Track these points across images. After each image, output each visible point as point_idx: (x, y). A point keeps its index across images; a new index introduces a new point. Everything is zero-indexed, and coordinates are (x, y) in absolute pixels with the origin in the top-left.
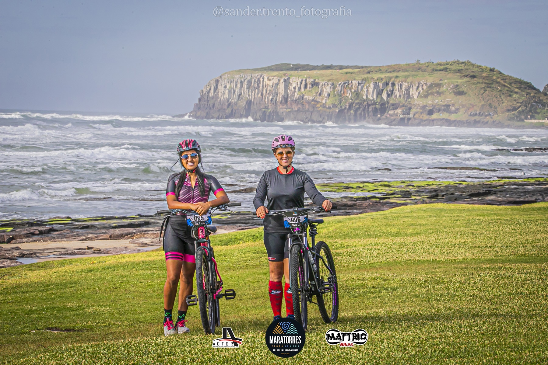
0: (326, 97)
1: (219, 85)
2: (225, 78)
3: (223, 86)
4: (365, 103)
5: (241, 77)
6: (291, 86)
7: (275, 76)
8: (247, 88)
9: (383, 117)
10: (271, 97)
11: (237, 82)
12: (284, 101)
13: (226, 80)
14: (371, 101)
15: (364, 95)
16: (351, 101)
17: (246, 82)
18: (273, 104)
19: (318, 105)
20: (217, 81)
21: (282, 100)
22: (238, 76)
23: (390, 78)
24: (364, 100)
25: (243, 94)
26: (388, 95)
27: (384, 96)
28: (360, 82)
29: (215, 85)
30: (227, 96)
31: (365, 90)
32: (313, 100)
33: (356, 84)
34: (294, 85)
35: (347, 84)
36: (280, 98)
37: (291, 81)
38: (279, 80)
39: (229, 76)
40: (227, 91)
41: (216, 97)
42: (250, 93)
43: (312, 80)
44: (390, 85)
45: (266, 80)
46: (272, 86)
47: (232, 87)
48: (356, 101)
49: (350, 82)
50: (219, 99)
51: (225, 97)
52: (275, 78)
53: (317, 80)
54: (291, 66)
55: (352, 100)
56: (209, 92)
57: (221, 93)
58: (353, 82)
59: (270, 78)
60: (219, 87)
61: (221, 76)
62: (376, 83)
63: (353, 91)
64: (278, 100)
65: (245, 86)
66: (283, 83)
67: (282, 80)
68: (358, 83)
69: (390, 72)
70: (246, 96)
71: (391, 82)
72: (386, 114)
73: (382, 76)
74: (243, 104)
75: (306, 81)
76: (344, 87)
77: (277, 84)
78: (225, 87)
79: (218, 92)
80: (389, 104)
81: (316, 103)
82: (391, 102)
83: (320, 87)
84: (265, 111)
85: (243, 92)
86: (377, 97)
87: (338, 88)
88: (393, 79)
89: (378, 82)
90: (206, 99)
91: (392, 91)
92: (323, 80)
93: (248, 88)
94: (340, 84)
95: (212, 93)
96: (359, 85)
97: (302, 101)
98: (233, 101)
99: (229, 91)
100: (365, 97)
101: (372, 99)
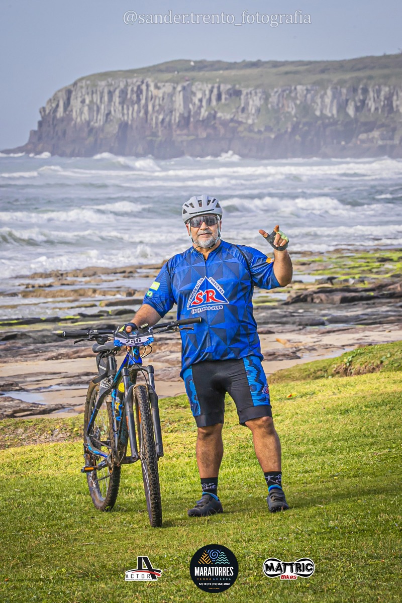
0: (253, 115)
1: (72, 97)
2: (82, 87)
3: (79, 100)
4: (319, 122)
5: (110, 85)
6: (193, 98)
7: (167, 82)
8: (120, 103)
9: (350, 145)
10: (161, 117)
11: (102, 93)
12: (183, 122)
13: (84, 91)
14: (329, 118)
15: (316, 110)
16: (295, 119)
17: (117, 93)
18: (165, 127)
19: (241, 129)
20: (69, 92)
21: (179, 122)
22: (103, 83)
23: (359, 80)
24: (317, 118)
25: (113, 112)
26: (357, 109)
27: (351, 111)
28: (309, 87)
29: (65, 98)
30: (86, 116)
31: (319, 101)
32: (232, 120)
33: (303, 91)
34: (199, 95)
35: (288, 92)
36: (176, 117)
37: (194, 89)
38: (174, 88)
39: (88, 82)
40: (86, 109)
41: (68, 118)
42: (125, 111)
43: (229, 86)
44: (360, 91)
45: (152, 88)
46: (163, 99)
47: (95, 100)
48: (304, 120)
49: (293, 88)
50: (73, 122)
51: (83, 118)
52: (167, 84)
53: (237, 86)
54: (192, 64)
55: (297, 118)
56: (55, 110)
57: (76, 111)
58: (299, 87)
59: (159, 84)
60: (72, 102)
61: (75, 84)
62: (336, 88)
63: (298, 102)
64: (173, 121)
65: (116, 99)
66: (181, 93)
67: (179, 88)
68: (307, 90)
69: (359, 70)
70: (119, 115)
71: (361, 86)
72: (354, 140)
73: (347, 76)
74: (113, 128)
75: (219, 88)
76: (283, 97)
77: (171, 95)
78: (83, 102)
79: (72, 111)
80: (359, 124)
81: (236, 125)
82: (363, 119)
83: (242, 97)
84: (151, 141)
85: (112, 109)
86: (338, 111)
87: (274, 99)
88: (365, 81)
89: (339, 87)
90: (51, 122)
91: (363, 102)
92: (247, 87)
93: (122, 103)
94: (277, 92)
95: (60, 113)
96: (307, 94)
97: (213, 122)
98: (97, 125)
99: (90, 109)
100: (318, 113)
101: (329, 115)
